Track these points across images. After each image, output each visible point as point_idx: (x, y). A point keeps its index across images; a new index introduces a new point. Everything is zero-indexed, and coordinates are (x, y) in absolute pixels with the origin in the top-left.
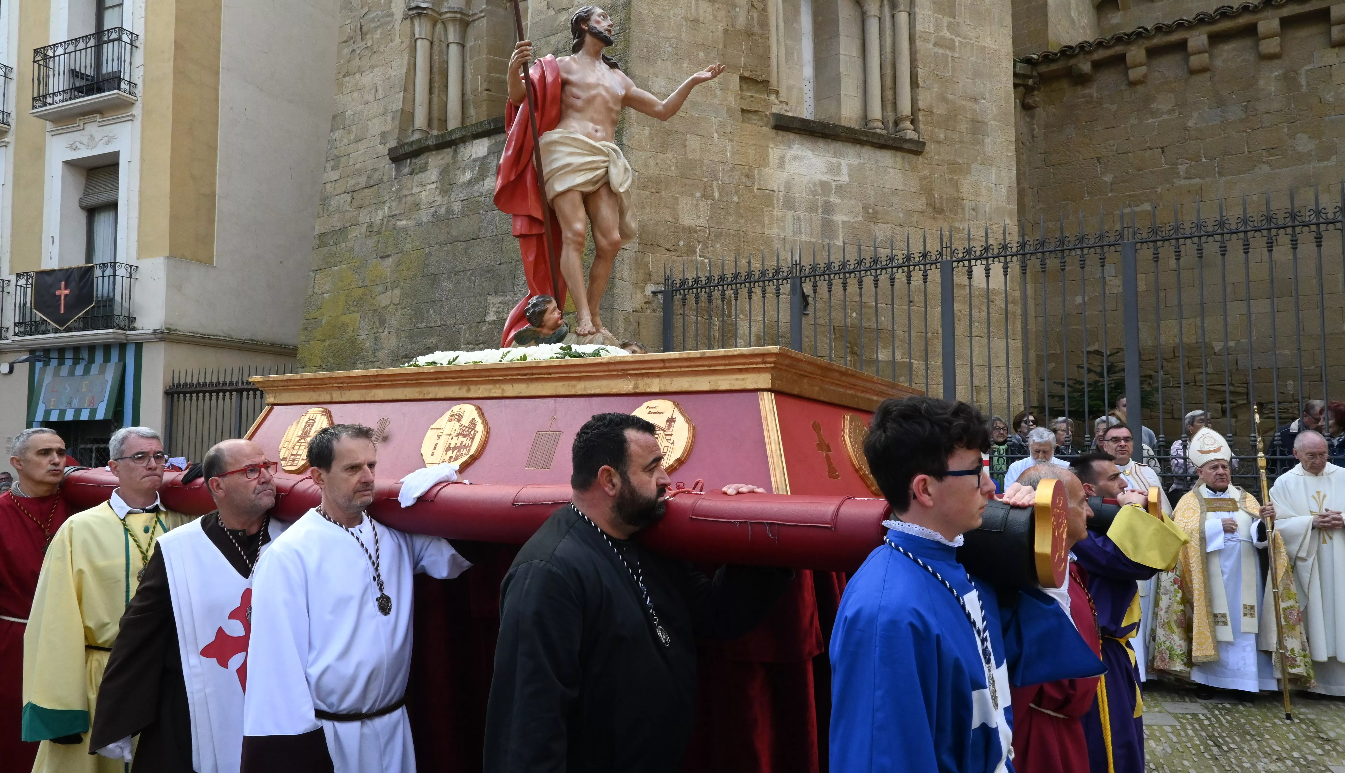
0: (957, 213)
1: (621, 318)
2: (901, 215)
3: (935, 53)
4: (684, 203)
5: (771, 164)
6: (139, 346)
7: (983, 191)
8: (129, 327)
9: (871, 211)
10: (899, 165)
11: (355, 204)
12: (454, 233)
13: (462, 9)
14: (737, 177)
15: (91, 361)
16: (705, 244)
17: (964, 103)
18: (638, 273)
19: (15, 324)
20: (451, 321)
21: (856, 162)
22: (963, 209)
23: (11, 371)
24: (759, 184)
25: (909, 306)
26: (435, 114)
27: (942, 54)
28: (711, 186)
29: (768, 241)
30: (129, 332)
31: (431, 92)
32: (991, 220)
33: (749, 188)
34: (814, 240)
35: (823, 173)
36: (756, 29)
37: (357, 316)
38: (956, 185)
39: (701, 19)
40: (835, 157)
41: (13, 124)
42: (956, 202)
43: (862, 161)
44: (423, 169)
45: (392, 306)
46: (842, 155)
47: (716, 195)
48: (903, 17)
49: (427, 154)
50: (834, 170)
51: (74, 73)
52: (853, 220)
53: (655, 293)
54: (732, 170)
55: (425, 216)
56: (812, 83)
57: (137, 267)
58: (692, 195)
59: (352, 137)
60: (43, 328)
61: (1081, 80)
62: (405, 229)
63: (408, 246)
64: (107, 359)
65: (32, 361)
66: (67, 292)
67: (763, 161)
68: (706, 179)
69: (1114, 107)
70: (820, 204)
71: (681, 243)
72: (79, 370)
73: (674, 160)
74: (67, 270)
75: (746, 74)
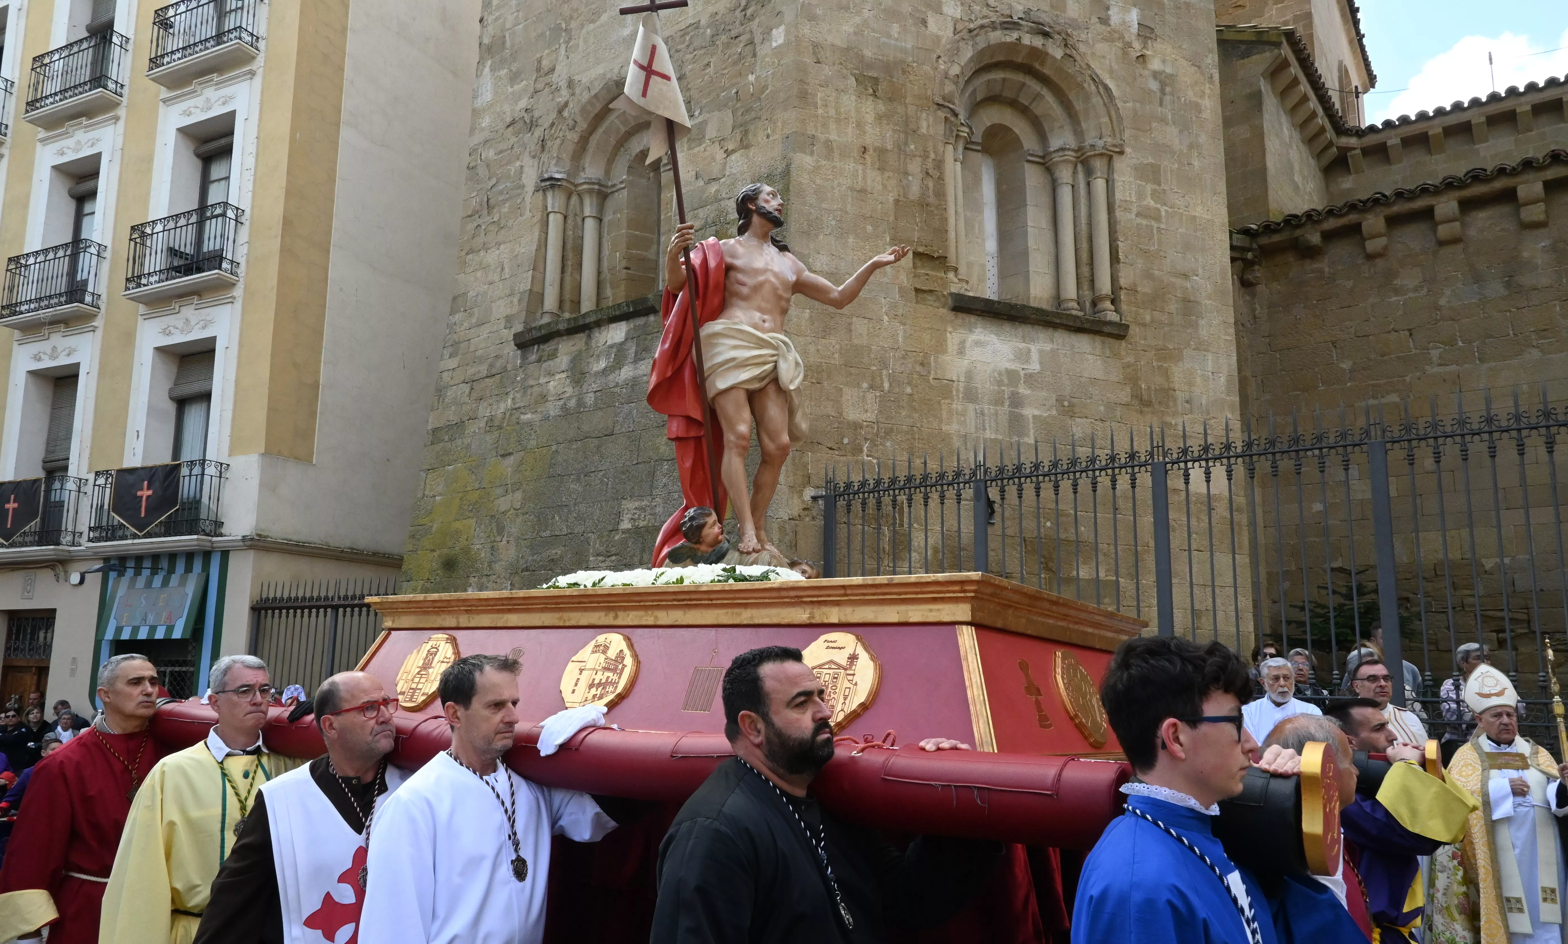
0: (1168, 407)
1: (775, 526)
2: (1102, 408)
3: (1138, 224)
4: (849, 395)
5: (949, 350)
6: (225, 555)
7: (1199, 380)
8: (215, 533)
9: (1066, 404)
10: (1098, 352)
11: (475, 395)
12: (585, 428)
13: (600, 180)
14: (910, 365)
15: (171, 570)
16: (873, 442)
17: (1173, 279)
18: (795, 475)
19: (90, 528)
20: (579, 529)
21: (1048, 347)
22: (1175, 400)
23: (82, 582)
24: (936, 373)
25: (1115, 515)
26: (567, 296)
27: (1147, 225)
28: (881, 376)
29: (946, 438)
30: (215, 539)
31: (563, 271)
32: (1209, 414)
33: (924, 378)
34: (1000, 437)
35: (1009, 361)
36: (932, 199)
37: (472, 522)
38: (1166, 374)
39: (869, 189)
40: (1024, 342)
41: (103, 307)
42: (1167, 393)
43: (1055, 347)
44: (553, 356)
45: (512, 511)
46: (1033, 340)
47: (886, 385)
48: (1100, 185)
49: (556, 341)
50: (1023, 356)
51: (173, 252)
52: (1045, 415)
53: (815, 498)
54: (904, 358)
55: (553, 409)
56: (996, 259)
57: (228, 465)
58: (858, 385)
59: (474, 321)
60: (120, 533)
61: (1309, 253)
62: (530, 424)
63: (533, 443)
64: (189, 569)
65: (105, 572)
66: (150, 492)
67: (940, 347)
68: (874, 368)
69: (1350, 284)
70: (1006, 396)
71: (846, 441)
72: (158, 581)
73: (837, 347)
74: (151, 468)
75: (921, 249)
